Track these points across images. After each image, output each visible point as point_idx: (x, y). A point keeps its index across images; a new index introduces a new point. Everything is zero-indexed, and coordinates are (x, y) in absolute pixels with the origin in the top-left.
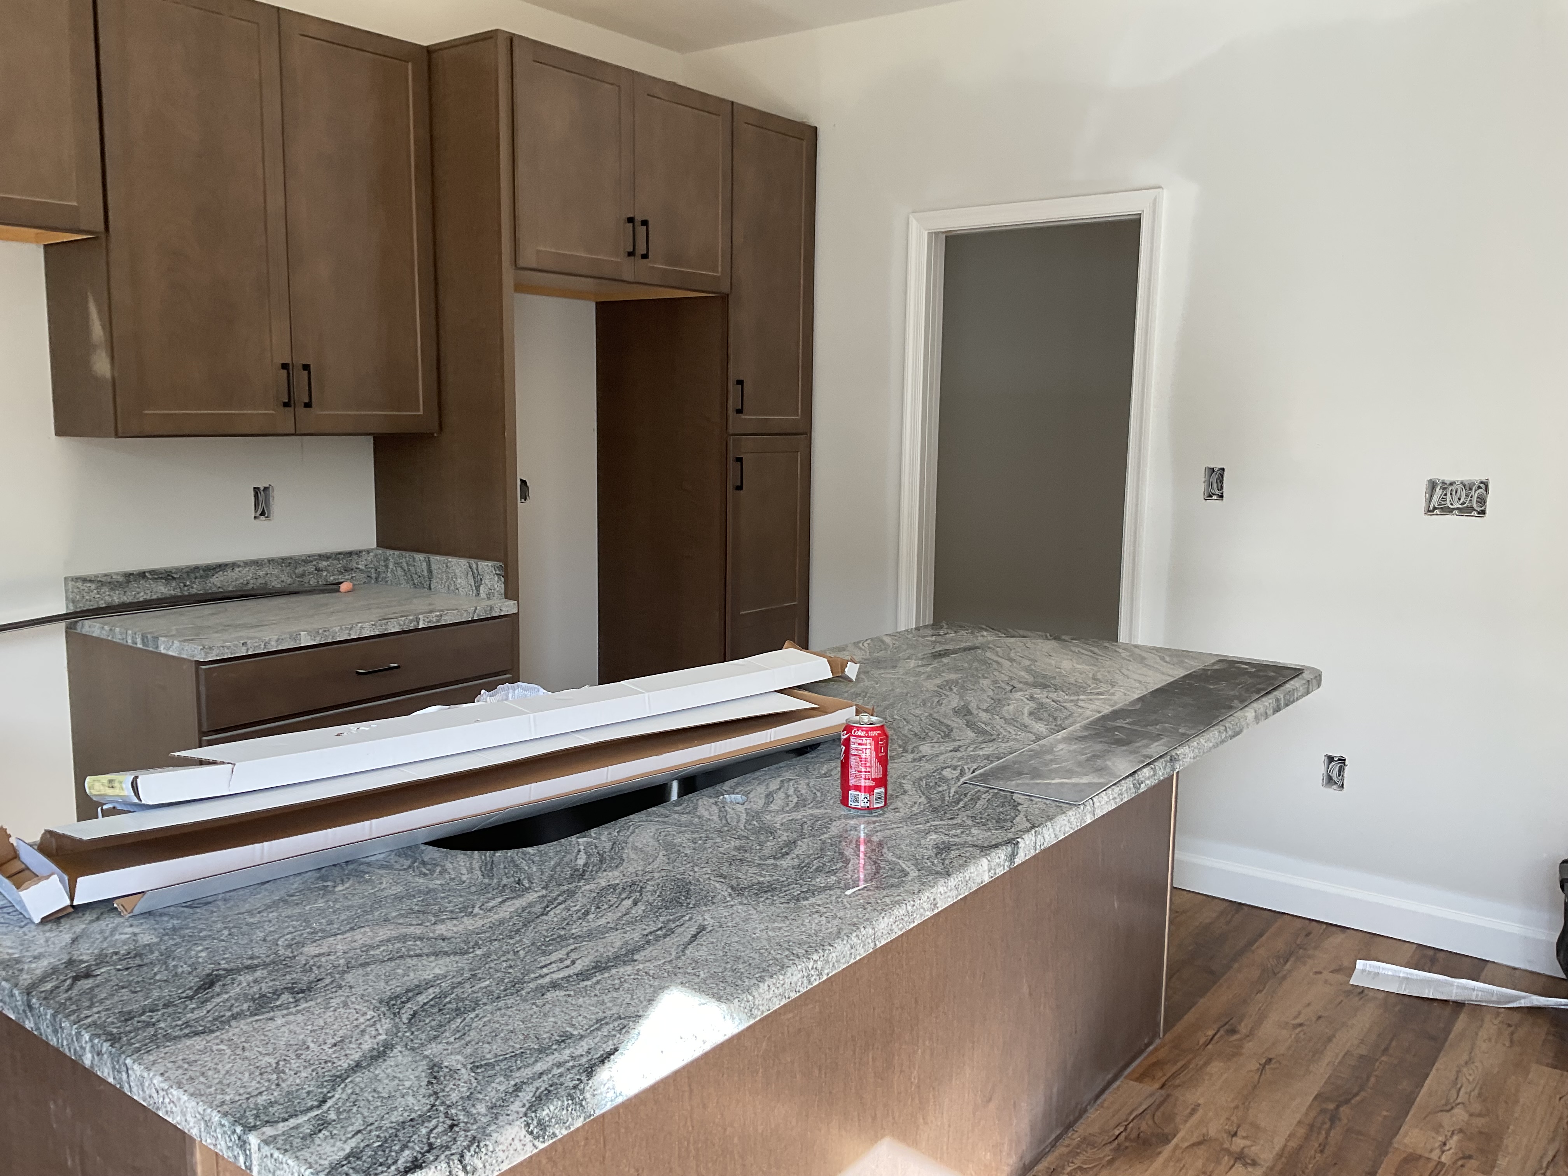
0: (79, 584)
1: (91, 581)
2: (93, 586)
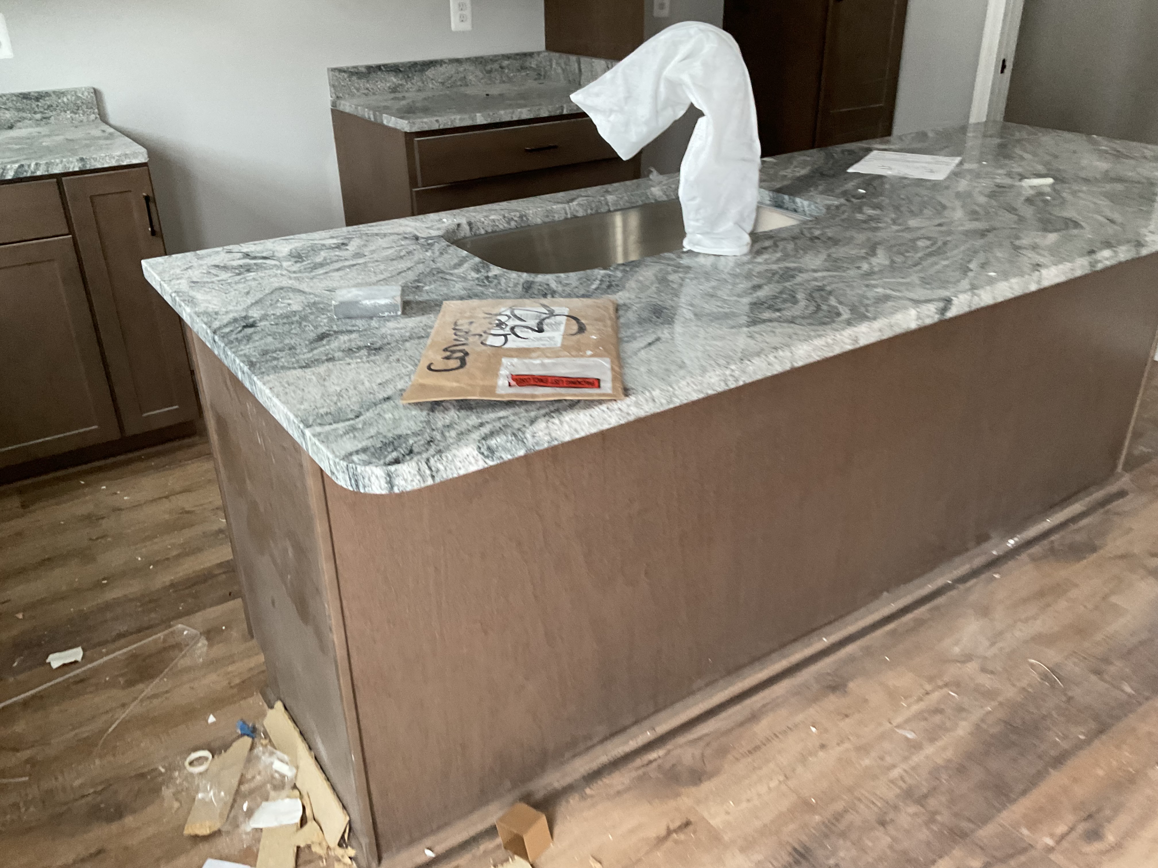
0: (337, 74)
1: (344, 71)
2: (346, 75)
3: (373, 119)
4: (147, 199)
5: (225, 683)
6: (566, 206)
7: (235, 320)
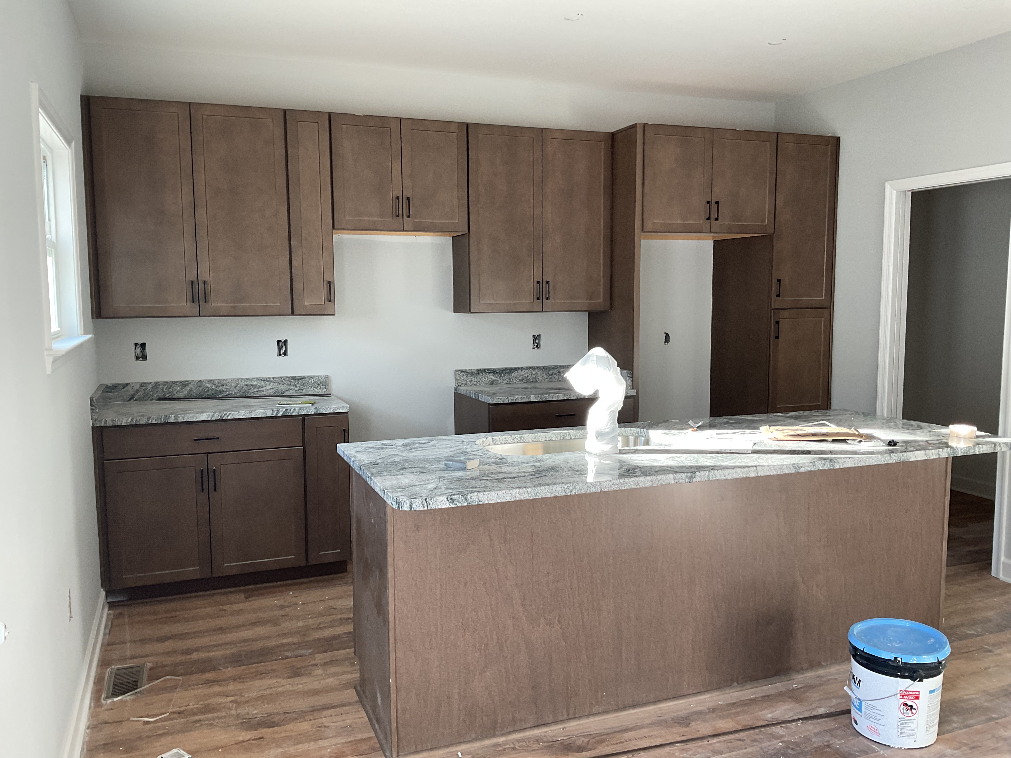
0: (460, 373)
2: (464, 374)
3: (474, 397)
4: (344, 430)
5: (337, 683)
6: (546, 434)
7: (371, 463)
